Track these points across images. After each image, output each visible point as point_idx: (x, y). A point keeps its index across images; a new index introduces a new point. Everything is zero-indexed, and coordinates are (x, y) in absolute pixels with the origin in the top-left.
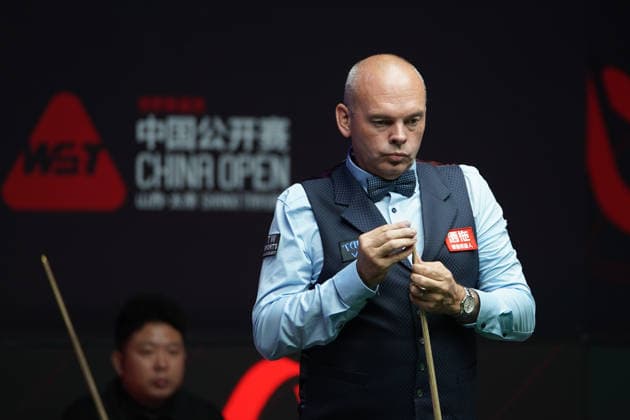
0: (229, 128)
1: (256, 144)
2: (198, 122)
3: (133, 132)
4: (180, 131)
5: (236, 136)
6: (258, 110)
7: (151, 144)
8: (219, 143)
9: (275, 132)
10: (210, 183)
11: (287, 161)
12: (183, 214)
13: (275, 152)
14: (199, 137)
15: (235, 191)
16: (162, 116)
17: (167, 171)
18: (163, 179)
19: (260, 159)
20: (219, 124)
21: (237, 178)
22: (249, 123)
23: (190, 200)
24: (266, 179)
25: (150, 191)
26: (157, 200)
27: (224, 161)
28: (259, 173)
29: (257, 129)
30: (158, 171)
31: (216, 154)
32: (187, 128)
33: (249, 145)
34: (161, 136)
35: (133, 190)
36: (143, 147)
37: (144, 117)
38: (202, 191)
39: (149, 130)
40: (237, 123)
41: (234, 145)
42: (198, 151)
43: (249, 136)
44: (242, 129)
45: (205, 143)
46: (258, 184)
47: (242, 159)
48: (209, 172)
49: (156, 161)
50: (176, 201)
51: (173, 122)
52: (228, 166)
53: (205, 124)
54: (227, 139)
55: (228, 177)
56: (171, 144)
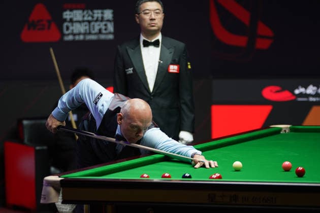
0: (93, 13)
1: (102, 18)
2: (83, 11)
3: (62, 15)
4: (77, 15)
5: (96, 15)
6: (103, 7)
7: (68, 20)
8: (90, 18)
9: (108, 14)
10: (88, 31)
11: (113, 23)
12: (79, 42)
13: (108, 21)
14: (84, 16)
15: (95, 34)
16: (71, 10)
17: (74, 28)
18: (72, 30)
19: (104, 23)
20: (90, 12)
21: (96, 30)
22: (100, 11)
23: (82, 37)
24: (106, 29)
25: (68, 35)
26: (70, 38)
27: (92, 24)
28: (104, 27)
29: (102, 13)
30: (71, 28)
31: (89, 22)
32: (80, 14)
33: (100, 19)
34: (71, 17)
35: (63, 35)
36: (65, 20)
37: (65, 10)
38: (85, 34)
39: (67, 15)
40: (95, 11)
41: (95, 19)
42: (84, 21)
43: (100, 15)
44: (97, 13)
45: (86, 19)
46: (104, 31)
47: (98, 23)
48: (87, 27)
49: (69, 24)
50: (77, 38)
51: (75, 12)
52: (94, 26)
53: (85, 12)
54: (93, 17)
55: (94, 29)
56: (75, 19)
